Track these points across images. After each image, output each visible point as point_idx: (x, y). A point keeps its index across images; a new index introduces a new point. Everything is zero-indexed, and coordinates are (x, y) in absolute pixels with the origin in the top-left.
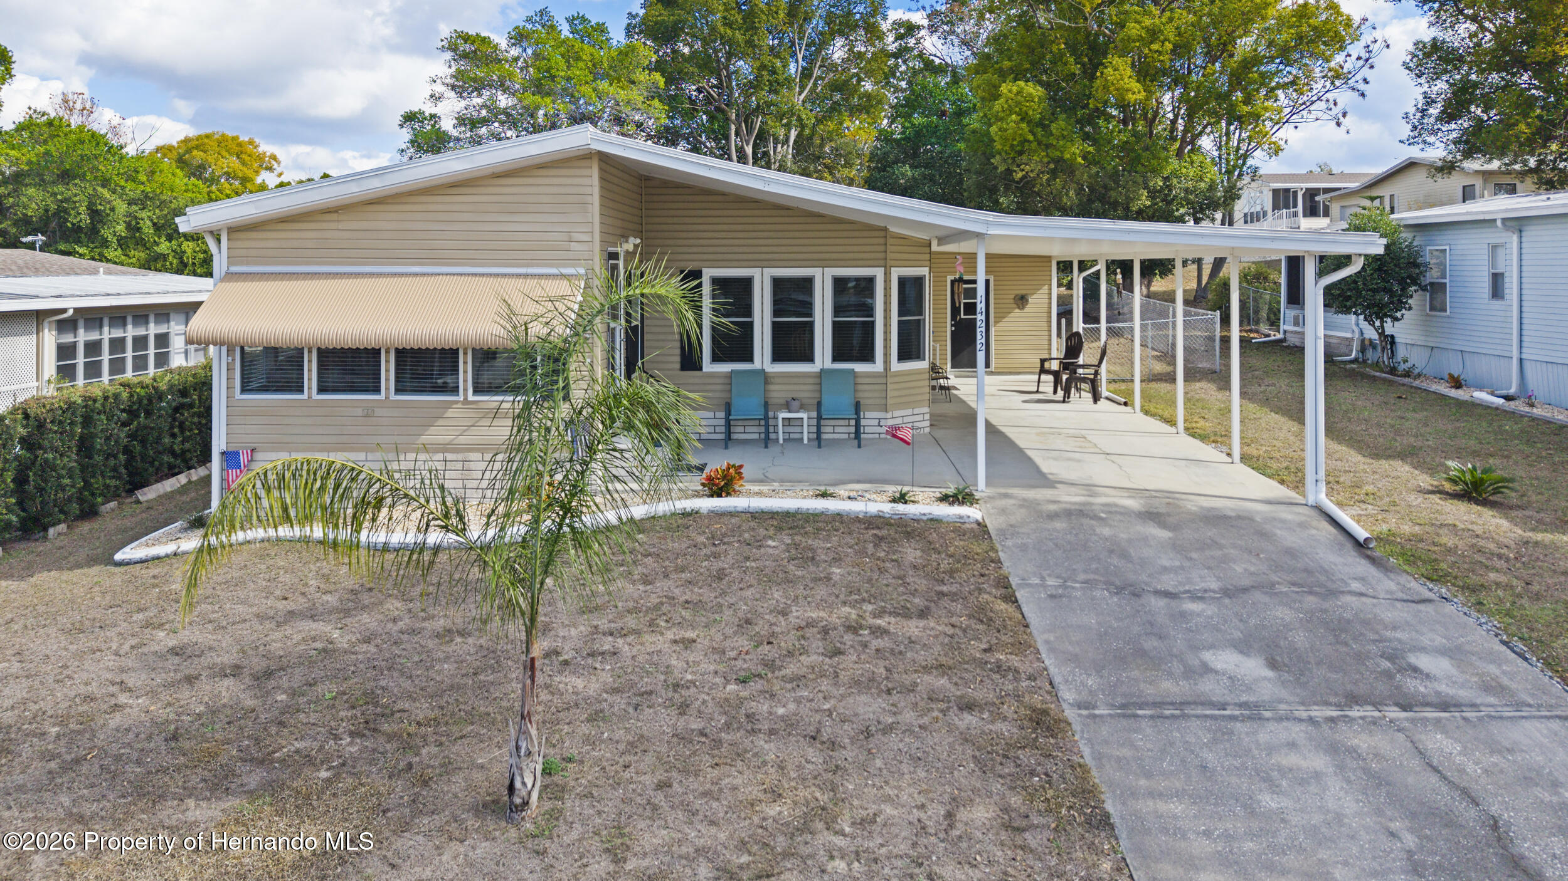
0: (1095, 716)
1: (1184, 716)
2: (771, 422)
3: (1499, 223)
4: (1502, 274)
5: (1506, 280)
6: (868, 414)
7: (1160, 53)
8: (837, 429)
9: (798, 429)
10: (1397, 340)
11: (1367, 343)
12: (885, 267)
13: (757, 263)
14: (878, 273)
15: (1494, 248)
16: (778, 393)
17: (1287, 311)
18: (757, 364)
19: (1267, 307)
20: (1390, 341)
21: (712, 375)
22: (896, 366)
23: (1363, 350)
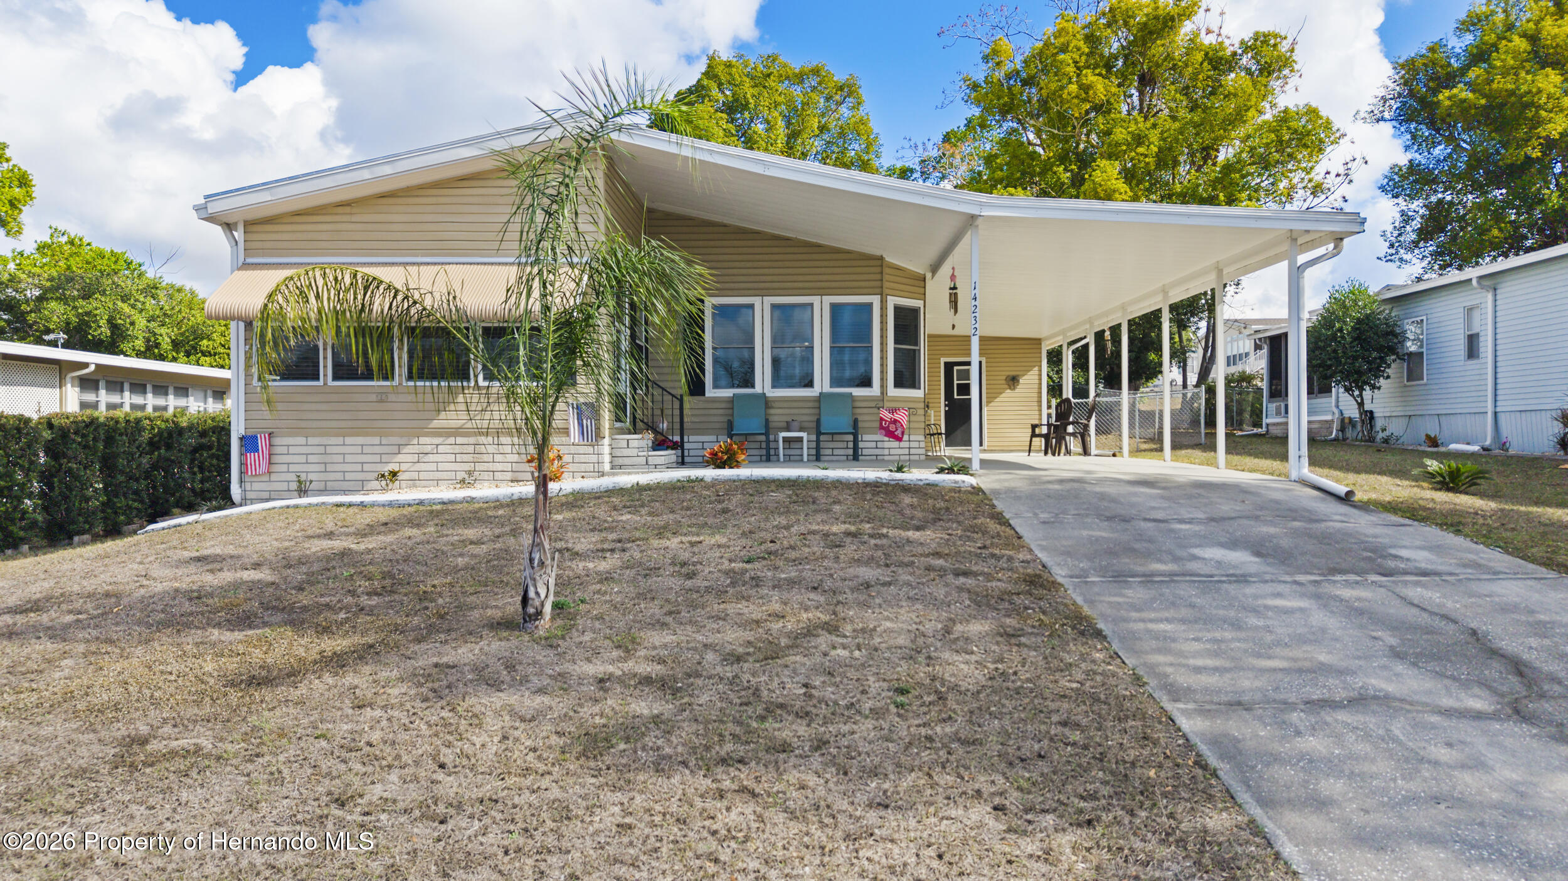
0: (1086, 582)
1: (1173, 581)
2: (772, 445)
3: (1474, 282)
4: (1477, 335)
5: (1481, 339)
6: (866, 437)
7: (1146, 156)
8: (836, 452)
9: (798, 452)
10: (1376, 415)
11: (1347, 421)
12: (881, 294)
13: (757, 292)
14: (875, 300)
15: (1470, 310)
16: (778, 416)
17: (1270, 405)
18: (758, 389)
19: (1249, 409)
20: (1369, 417)
21: (714, 400)
22: (893, 392)
23: (1342, 429)
